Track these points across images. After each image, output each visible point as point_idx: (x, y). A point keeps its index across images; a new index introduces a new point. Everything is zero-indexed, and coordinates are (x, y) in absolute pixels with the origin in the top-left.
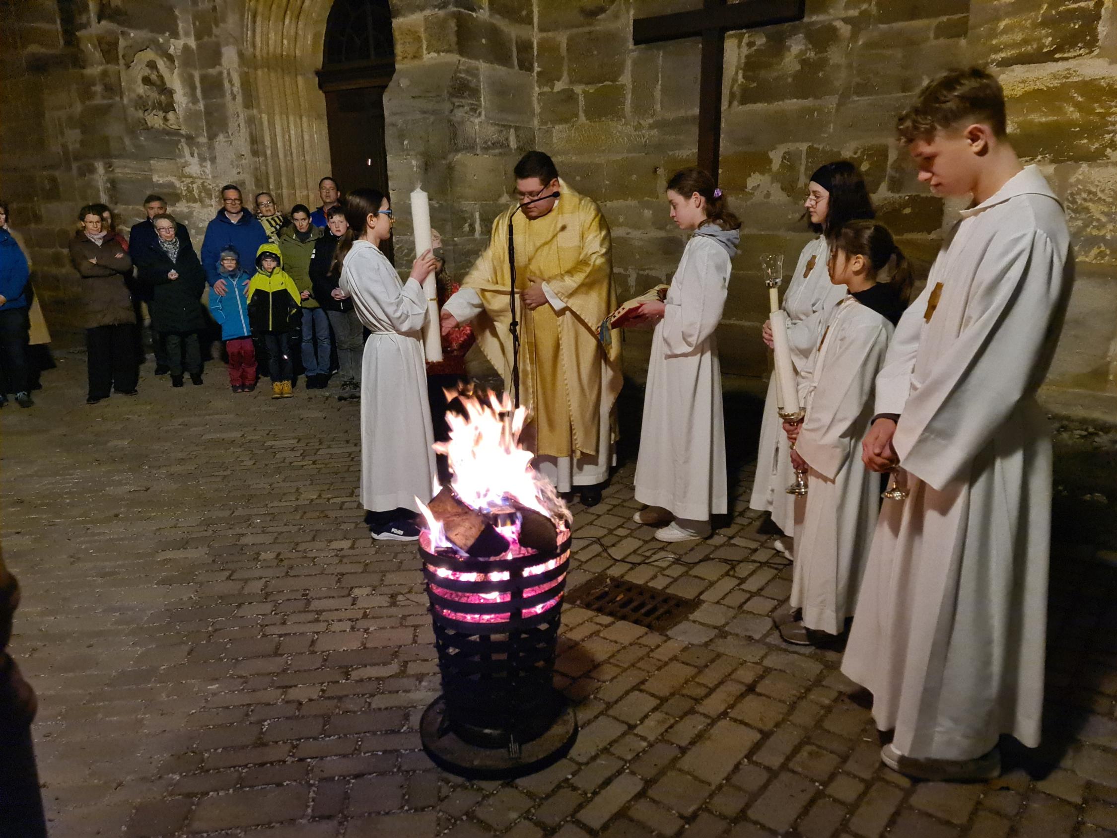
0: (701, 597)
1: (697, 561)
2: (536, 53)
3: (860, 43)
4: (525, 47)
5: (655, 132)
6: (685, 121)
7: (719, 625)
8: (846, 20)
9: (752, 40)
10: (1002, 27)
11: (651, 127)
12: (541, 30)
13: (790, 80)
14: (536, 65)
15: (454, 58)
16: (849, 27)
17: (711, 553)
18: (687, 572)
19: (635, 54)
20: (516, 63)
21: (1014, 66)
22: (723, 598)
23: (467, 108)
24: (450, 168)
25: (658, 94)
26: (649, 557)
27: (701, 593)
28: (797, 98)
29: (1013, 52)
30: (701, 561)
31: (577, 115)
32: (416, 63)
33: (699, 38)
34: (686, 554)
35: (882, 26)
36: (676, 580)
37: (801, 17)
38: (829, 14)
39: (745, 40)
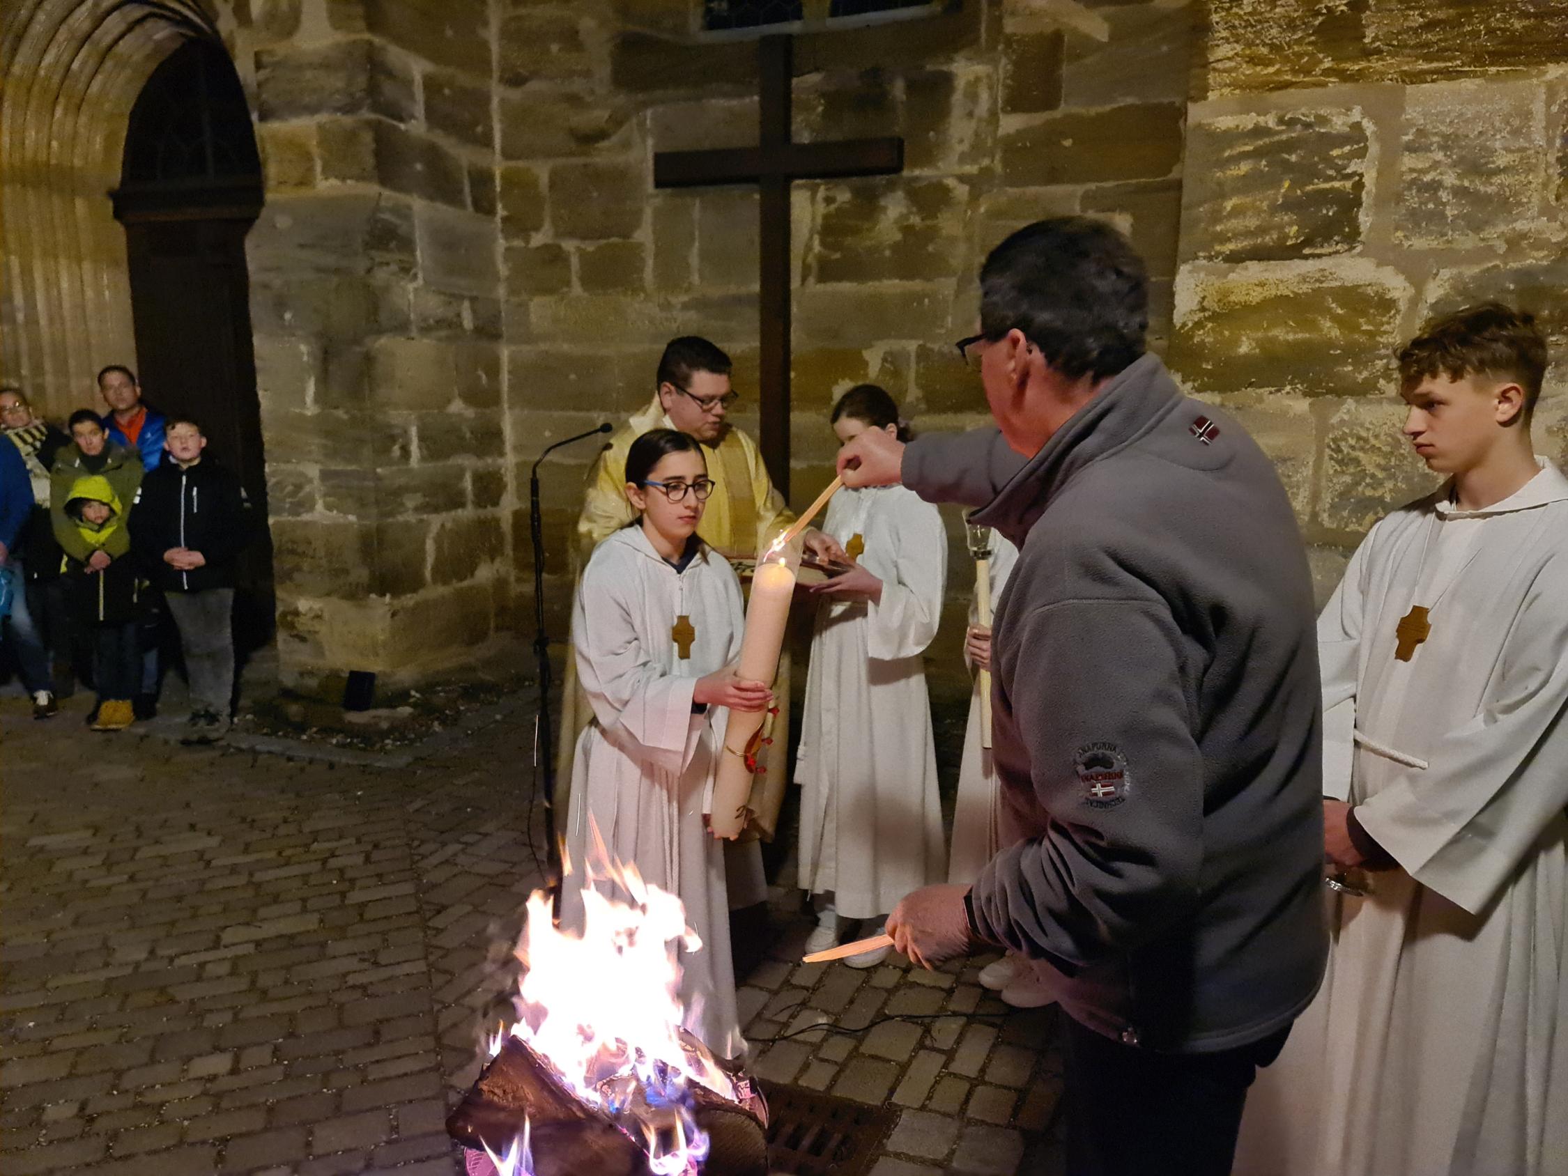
0: (894, 1100)
1: (867, 1023)
2: (498, 189)
3: (982, 210)
4: (482, 179)
5: (692, 315)
6: (738, 300)
7: (940, 1157)
8: (962, 179)
9: (831, 194)
10: (1229, 208)
11: (685, 307)
12: (507, 155)
13: (887, 253)
14: (499, 206)
15: (372, 189)
16: (966, 188)
17: (885, 1003)
18: (856, 1048)
19: (658, 201)
20: (469, 200)
21: (1248, 263)
22: (929, 1098)
23: (394, 267)
24: (369, 359)
25: (694, 260)
26: (786, 1025)
27: (892, 1091)
28: (902, 278)
29: (1245, 243)
30: (873, 1024)
31: (568, 283)
32: (304, 192)
33: (755, 187)
34: (845, 1010)
35: (1010, 190)
36: (842, 1067)
37: (898, 169)
38: (938, 168)
39: (821, 193)
